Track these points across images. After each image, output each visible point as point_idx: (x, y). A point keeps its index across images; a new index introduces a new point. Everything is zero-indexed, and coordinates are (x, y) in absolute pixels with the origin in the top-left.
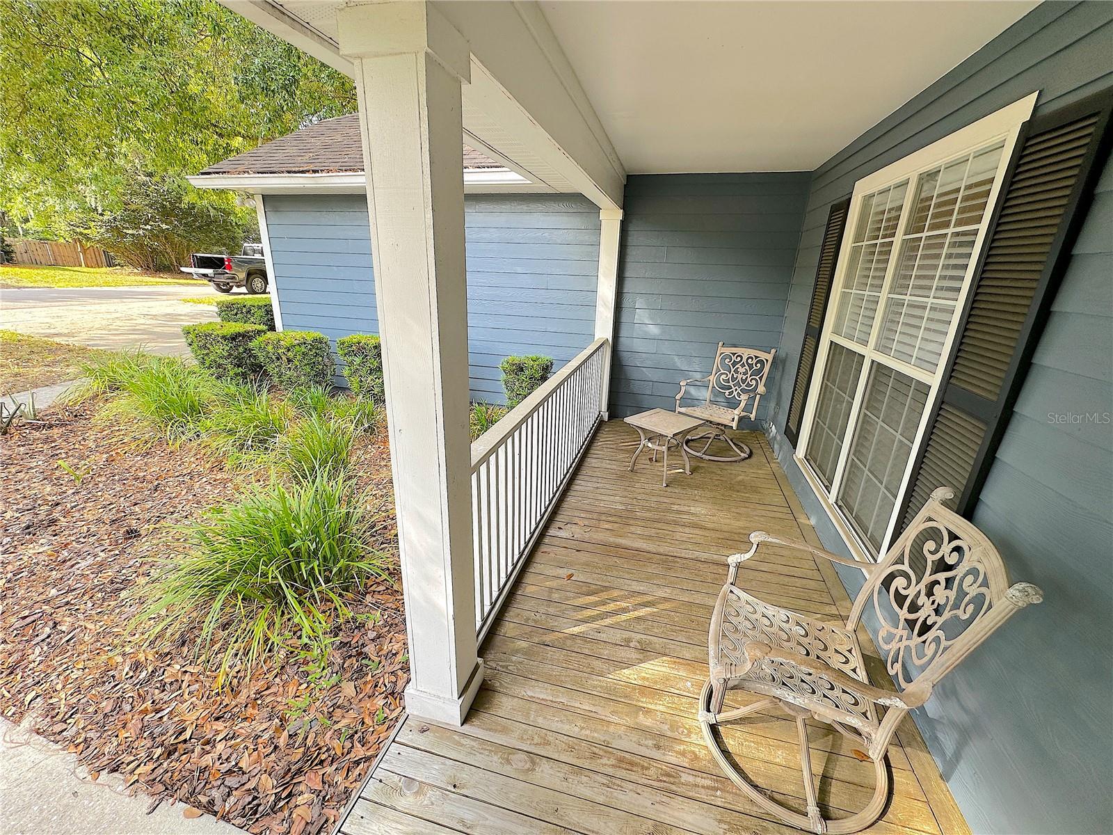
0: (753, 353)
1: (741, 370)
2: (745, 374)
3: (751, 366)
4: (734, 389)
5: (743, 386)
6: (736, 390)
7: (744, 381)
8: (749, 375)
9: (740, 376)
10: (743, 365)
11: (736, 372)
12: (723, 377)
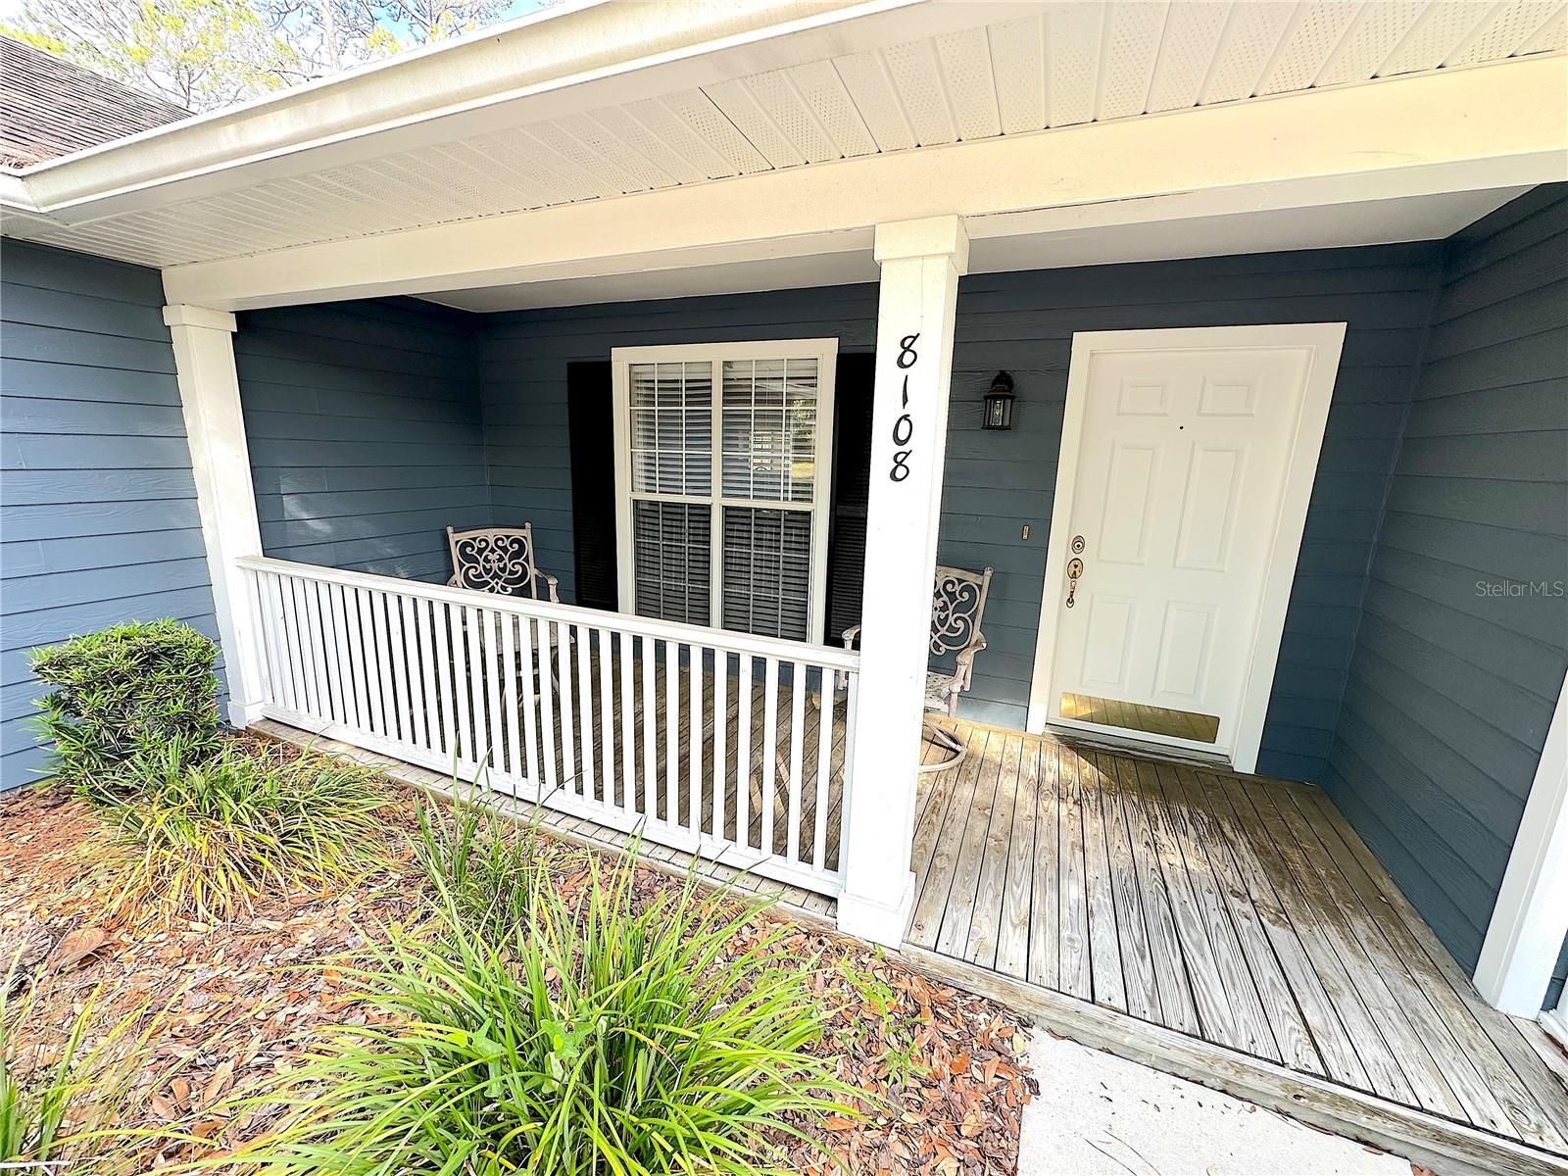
0: (501, 532)
1: (493, 557)
2: (501, 559)
3: (504, 549)
4: (493, 583)
5: (506, 575)
6: (497, 583)
7: (503, 570)
8: (507, 560)
9: (495, 566)
10: (493, 551)
11: (486, 560)
12: (472, 572)
